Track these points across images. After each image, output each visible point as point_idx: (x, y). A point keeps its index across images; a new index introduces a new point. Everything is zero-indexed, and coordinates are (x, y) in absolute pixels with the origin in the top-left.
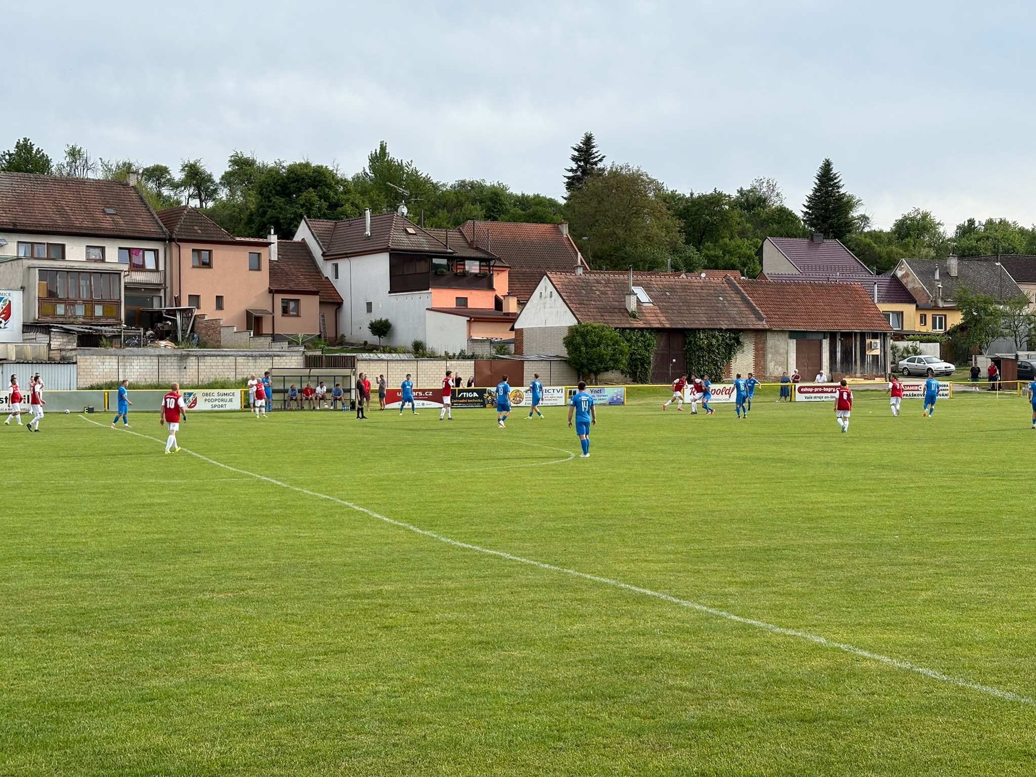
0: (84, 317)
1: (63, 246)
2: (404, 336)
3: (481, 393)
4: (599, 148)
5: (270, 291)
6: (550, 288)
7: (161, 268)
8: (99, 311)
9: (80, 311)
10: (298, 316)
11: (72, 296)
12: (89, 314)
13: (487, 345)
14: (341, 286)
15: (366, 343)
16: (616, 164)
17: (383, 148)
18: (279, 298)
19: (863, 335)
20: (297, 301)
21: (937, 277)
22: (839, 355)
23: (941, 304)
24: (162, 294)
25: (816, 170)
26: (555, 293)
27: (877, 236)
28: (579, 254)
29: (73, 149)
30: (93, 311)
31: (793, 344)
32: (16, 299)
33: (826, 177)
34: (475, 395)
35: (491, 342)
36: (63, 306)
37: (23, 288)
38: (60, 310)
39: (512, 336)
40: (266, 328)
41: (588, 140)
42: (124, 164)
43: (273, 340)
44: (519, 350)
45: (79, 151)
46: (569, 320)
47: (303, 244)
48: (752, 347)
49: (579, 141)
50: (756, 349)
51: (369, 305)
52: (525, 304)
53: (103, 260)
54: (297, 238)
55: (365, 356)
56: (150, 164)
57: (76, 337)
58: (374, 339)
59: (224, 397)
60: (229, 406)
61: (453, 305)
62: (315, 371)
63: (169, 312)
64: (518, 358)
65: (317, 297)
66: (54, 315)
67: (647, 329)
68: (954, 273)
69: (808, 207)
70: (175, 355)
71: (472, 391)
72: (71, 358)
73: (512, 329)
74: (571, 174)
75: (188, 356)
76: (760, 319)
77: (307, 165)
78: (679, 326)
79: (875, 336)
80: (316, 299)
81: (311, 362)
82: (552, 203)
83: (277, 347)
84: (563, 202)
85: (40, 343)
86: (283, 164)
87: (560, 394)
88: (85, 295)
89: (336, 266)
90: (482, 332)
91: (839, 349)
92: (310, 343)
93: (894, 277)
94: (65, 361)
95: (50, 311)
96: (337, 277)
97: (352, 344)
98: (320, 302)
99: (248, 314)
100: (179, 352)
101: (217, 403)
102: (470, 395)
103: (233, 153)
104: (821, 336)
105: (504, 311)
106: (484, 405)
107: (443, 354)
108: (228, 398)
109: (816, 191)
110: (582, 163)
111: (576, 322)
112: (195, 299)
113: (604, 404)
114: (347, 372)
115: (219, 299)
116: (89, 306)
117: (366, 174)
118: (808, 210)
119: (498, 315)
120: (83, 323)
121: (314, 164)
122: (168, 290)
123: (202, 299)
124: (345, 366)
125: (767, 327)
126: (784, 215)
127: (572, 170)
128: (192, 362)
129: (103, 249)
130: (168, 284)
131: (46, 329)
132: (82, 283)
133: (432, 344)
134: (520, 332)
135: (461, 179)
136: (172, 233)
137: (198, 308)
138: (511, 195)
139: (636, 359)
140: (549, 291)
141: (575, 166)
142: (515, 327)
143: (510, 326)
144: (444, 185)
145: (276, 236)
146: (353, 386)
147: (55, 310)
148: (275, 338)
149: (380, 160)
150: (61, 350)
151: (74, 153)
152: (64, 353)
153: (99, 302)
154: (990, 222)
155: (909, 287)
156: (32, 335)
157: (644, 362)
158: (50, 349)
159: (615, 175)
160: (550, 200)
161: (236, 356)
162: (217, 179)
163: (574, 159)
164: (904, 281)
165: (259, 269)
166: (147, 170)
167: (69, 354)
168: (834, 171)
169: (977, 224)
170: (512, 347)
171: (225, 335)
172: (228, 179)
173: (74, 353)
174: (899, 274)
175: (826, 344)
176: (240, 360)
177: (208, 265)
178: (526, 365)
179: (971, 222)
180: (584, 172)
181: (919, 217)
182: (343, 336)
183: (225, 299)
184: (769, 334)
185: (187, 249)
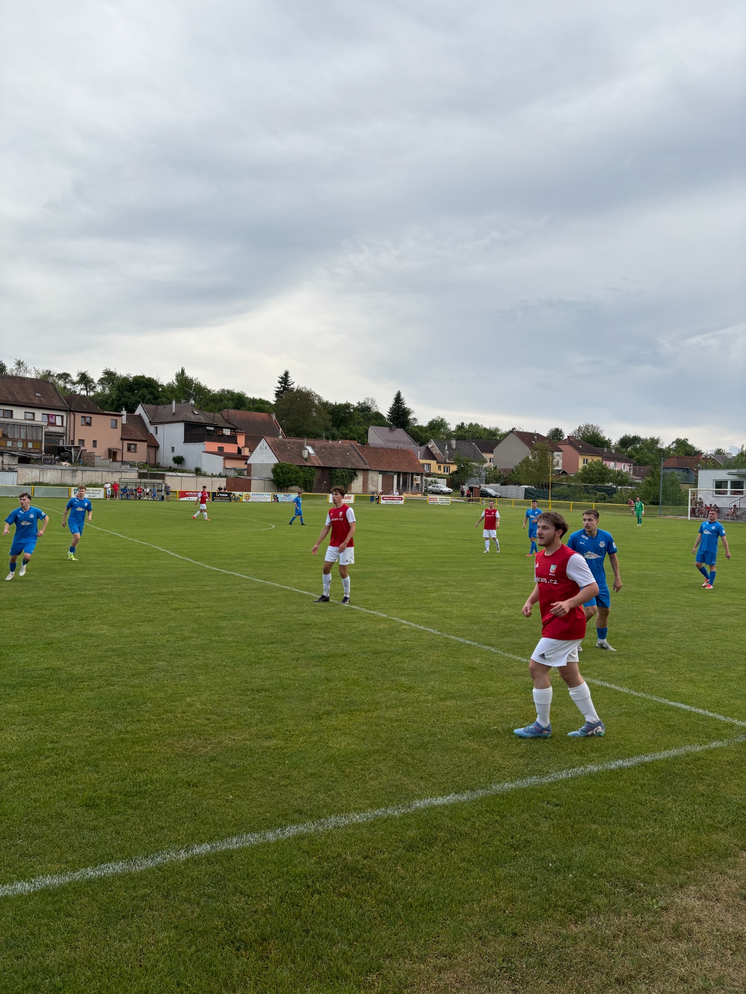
0: (22, 448)
1: (12, 411)
2: (190, 464)
3: (229, 494)
4: (292, 378)
5: (122, 439)
6: (266, 444)
7: (65, 425)
8: (30, 445)
9: (20, 445)
10: (135, 452)
11: (16, 437)
12: (25, 447)
13: (233, 471)
14: (159, 438)
15: (170, 467)
16: (300, 386)
17: (183, 371)
18: (126, 443)
19: (412, 474)
20: (135, 445)
21: (446, 448)
22: (401, 483)
23: (448, 461)
24: (64, 438)
25: (393, 396)
26: (268, 446)
27: (420, 428)
28: (281, 429)
29: (19, 362)
30: (27, 445)
31: (380, 477)
33: (398, 399)
34: (226, 495)
35: (235, 469)
36: (11, 442)
38: (9, 444)
39: (246, 467)
40: (119, 458)
41: (286, 374)
42: (47, 371)
43: (122, 464)
44: (249, 474)
45: (22, 363)
46: (274, 460)
47: (140, 416)
48: (362, 477)
49: (282, 374)
50: (364, 479)
51: (173, 448)
52: (253, 452)
53: (33, 420)
54: (137, 413)
55: (170, 474)
56: (61, 372)
57: (17, 458)
58: (175, 466)
59: (96, 492)
60: (98, 496)
61: (216, 450)
62: (143, 480)
63: (67, 447)
64: (248, 478)
65: (146, 443)
66: (6, 446)
67: (312, 466)
68: (454, 447)
69: (390, 413)
70: (70, 470)
71: (225, 493)
72: (15, 469)
73: (246, 464)
74: (278, 390)
75: (77, 470)
76: (366, 464)
77: (143, 377)
78: (328, 466)
79: (418, 474)
80: (145, 444)
81: (141, 476)
82: (268, 403)
83: (124, 467)
84: (273, 403)
86: (132, 376)
87: (269, 496)
88: (23, 437)
89: (157, 428)
90: (231, 464)
91: (401, 480)
92: (142, 466)
93: (427, 447)
94: (11, 470)
95: (4, 444)
96: (157, 434)
97: (163, 468)
98: (148, 446)
99: (110, 450)
100: (72, 468)
101: (91, 495)
102: (224, 495)
103: (105, 369)
104: (393, 474)
105: (242, 454)
106: (230, 500)
107: (210, 474)
108: (97, 492)
109: (394, 405)
110: (283, 385)
111: (278, 462)
112: (82, 441)
113: (290, 502)
114: (160, 481)
115: (95, 442)
116: (25, 443)
117: (174, 383)
118: (389, 414)
119: (239, 456)
120: (22, 452)
121: (147, 376)
122: (68, 436)
123: (85, 441)
124: (159, 478)
125: (369, 468)
126: (378, 416)
127: (278, 388)
128: (79, 474)
129: (34, 414)
130: (68, 433)
132: (22, 430)
133: (204, 469)
134: (250, 465)
135: (223, 388)
136: (71, 407)
137: (83, 446)
138: (247, 398)
139: (307, 481)
140: (265, 445)
141: (280, 386)
142: (248, 462)
143: (245, 462)
144: (213, 391)
145: (125, 412)
146: (163, 489)
147: (6, 443)
148: (123, 463)
149: (181, 377)
150: (9, 465)
151: (19, 364)
152: (10, 466)
153: (30, 441)
154: (471, 425)
155: (434, 452)
157: (311, 482)
158: (3, 464)
159: (299, 391)
160: (267, 402)
161: (102, 471)
162: (96, 381)
163: (280, 382)
164: (432, 450)
165: (116, 428)
166: (59, 375)
167: (13, 467)
168: (402, 397)
169: (465, 425)
170: (246, 473)
171: (97, 461)
172: (102, 381)
173: (16, 466)
174: (430, 446)
175: (395, 477)
176: (104, 473)
177: (89, 424)
178: (252, 481)
179: (463, 424)
180: (285, 389)
181: (440, 420)
182: (159, 463)
183: (97, 442)
184: (370, 472)
185: (79, 416)
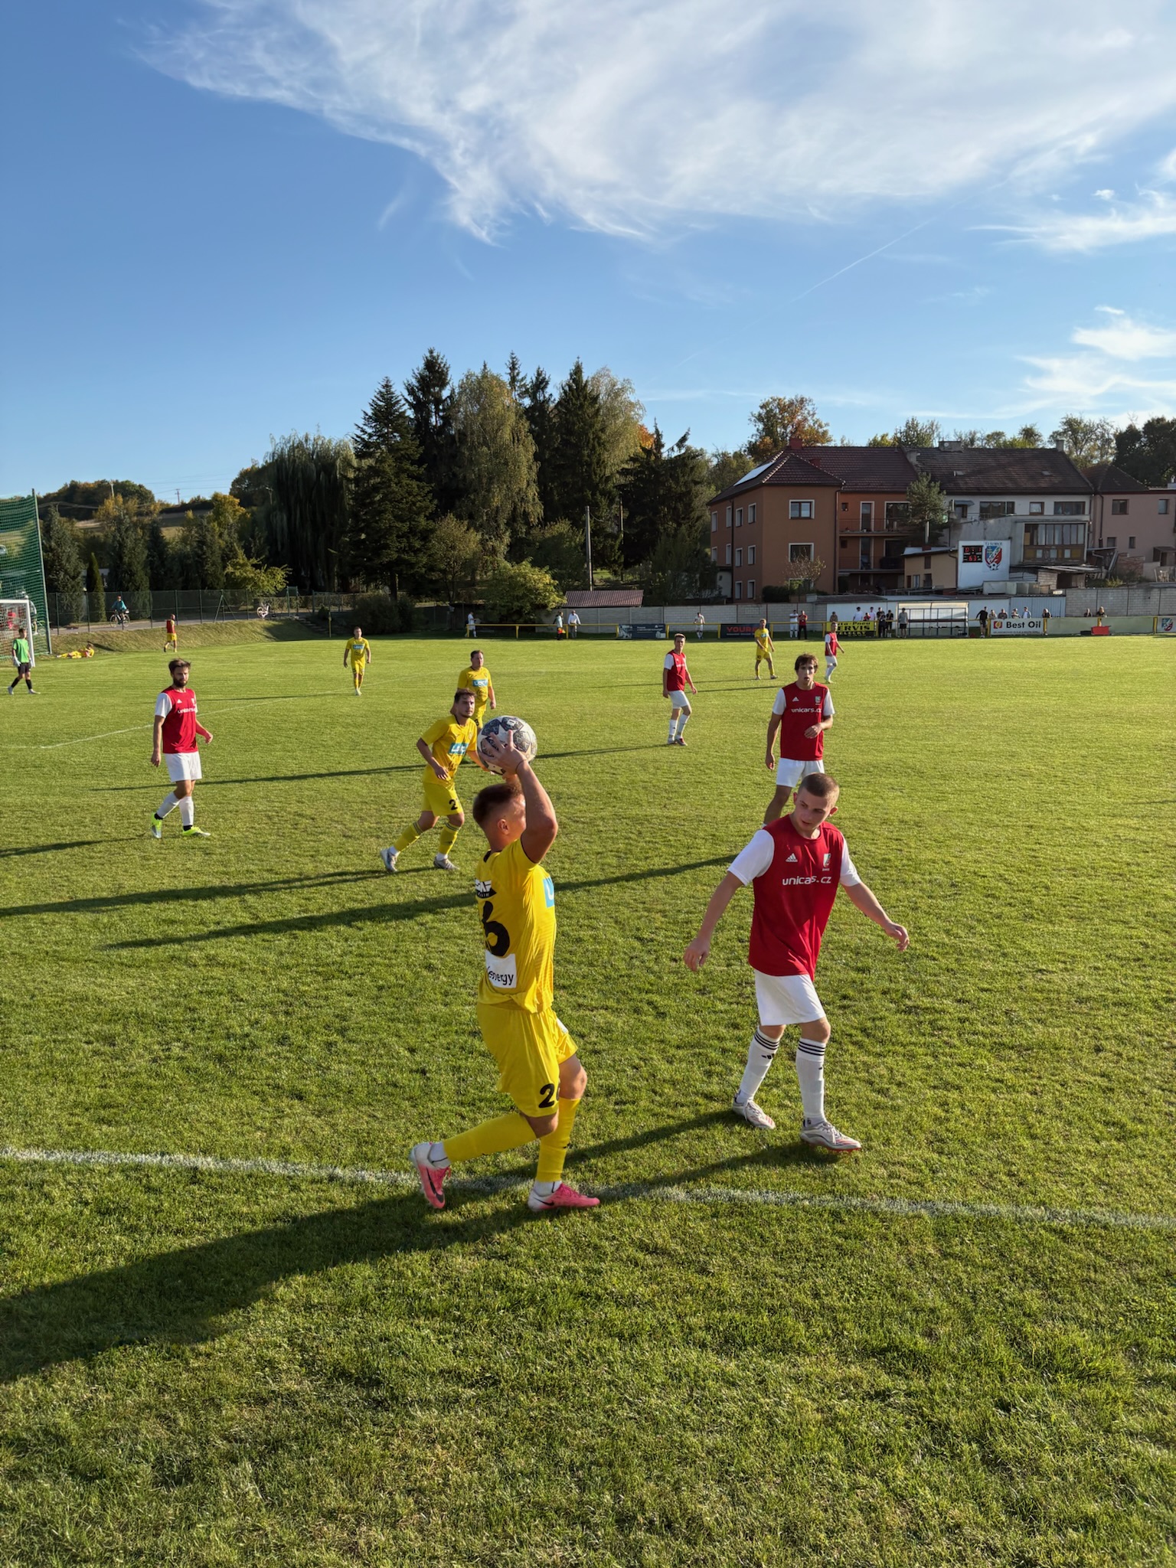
0: (1056, 559)
1: (1013, 503)
5: (1174, 531)
7: (1087, 516)
8: (1067, 554)
9: (1053, 554)
11: (1047, 542)
12: (1060, 556)
30: (1063, 554)
32: (1005, 546)
36: (1040, 551)
37: (1010, 538)
38: (1039, 554)
40: (1169, 562)
57: (1056, 575)
66: (1036, 558)
85: (1028, 580)
88: (1057, 543)
95: (1033, 555)
99: (1156, 550)
112: (1112, 540)
116: (1060, 551)
120: (1058, 564)
122: (1093, 534)
123: (1118, 540)
128: (1155, 593)
130: (1093, 529)
131: (1035, 570)
136: (1095, 487)
137: (1117, 547)
153: (1068, 547)
156: (1019, 574)
165: (1166, 513)
171: (1147, 569)
183: (1137, 540)
185: (1109, 500)
